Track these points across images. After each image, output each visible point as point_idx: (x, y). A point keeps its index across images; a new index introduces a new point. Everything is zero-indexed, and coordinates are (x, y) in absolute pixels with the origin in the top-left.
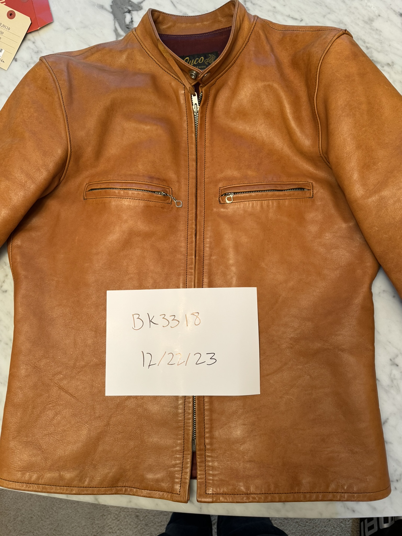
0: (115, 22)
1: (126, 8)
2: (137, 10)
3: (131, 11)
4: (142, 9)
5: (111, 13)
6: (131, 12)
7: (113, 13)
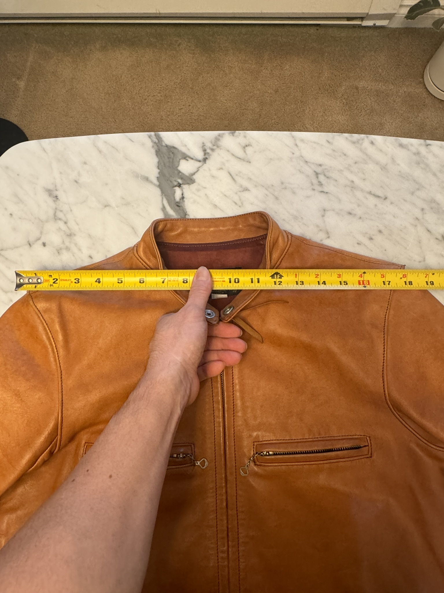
0: (163, 199)
1: (175, 181)
2: (188, 184)
3: (181, 184)
4: (195, 182)
5: (157, 186)
6: (182, 186)
7: (160, 186)
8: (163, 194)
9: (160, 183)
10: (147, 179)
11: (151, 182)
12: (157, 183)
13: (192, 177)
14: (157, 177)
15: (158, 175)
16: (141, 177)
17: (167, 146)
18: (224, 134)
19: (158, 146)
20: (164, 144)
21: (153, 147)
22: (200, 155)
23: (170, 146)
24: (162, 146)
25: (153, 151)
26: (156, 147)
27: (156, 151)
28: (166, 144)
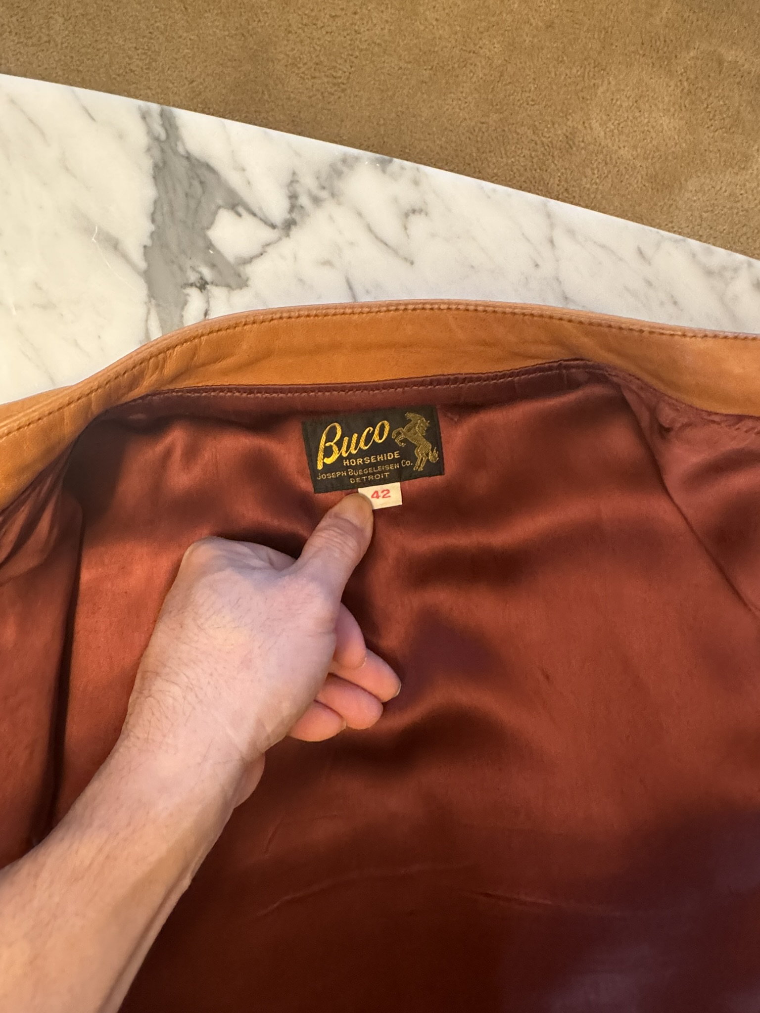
0: (148, 313)
1: (193, 269)
2: (228, 286)
3: (206, 283)
4: (247, 286)
5: (139, 273)
6: (208, 287)
7: (147, 276)
8: (153, 302)
9: (149, 266)
10: (114, 245)
11: (125, 257)
12: (142, 265)
13: (241, 268)
14: (145, 247)
15: (149, 242)
16: (99, 234)
17: (188, 157)
18: (357, 159)
19: (163, 151)
20: (181, 150)
21: (149, 150)
22: (277, 209)
23: (198, 161)
24: (176, 152)
25: (147, 164)
26: (156, 152)
27: (156, 166)
28: (187, 152)
